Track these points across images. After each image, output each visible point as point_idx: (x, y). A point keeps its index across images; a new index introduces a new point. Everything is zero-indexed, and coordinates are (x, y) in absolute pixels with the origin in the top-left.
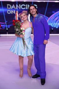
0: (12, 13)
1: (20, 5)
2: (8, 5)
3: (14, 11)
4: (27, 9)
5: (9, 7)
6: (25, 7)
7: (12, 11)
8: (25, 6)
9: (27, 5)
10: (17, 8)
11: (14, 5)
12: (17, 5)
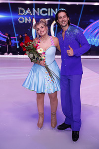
0: (26, 22)
1: (38, 9)
2: (19, 9)
3: (30, 18)
4: (49, 15)
5: (22, 12)
6: (47, 12)
7: (26, 19)
8: (46, 10)
9: (49, 9)
10: (34, 14)
11: (29, 10)
12: (34, 9)
